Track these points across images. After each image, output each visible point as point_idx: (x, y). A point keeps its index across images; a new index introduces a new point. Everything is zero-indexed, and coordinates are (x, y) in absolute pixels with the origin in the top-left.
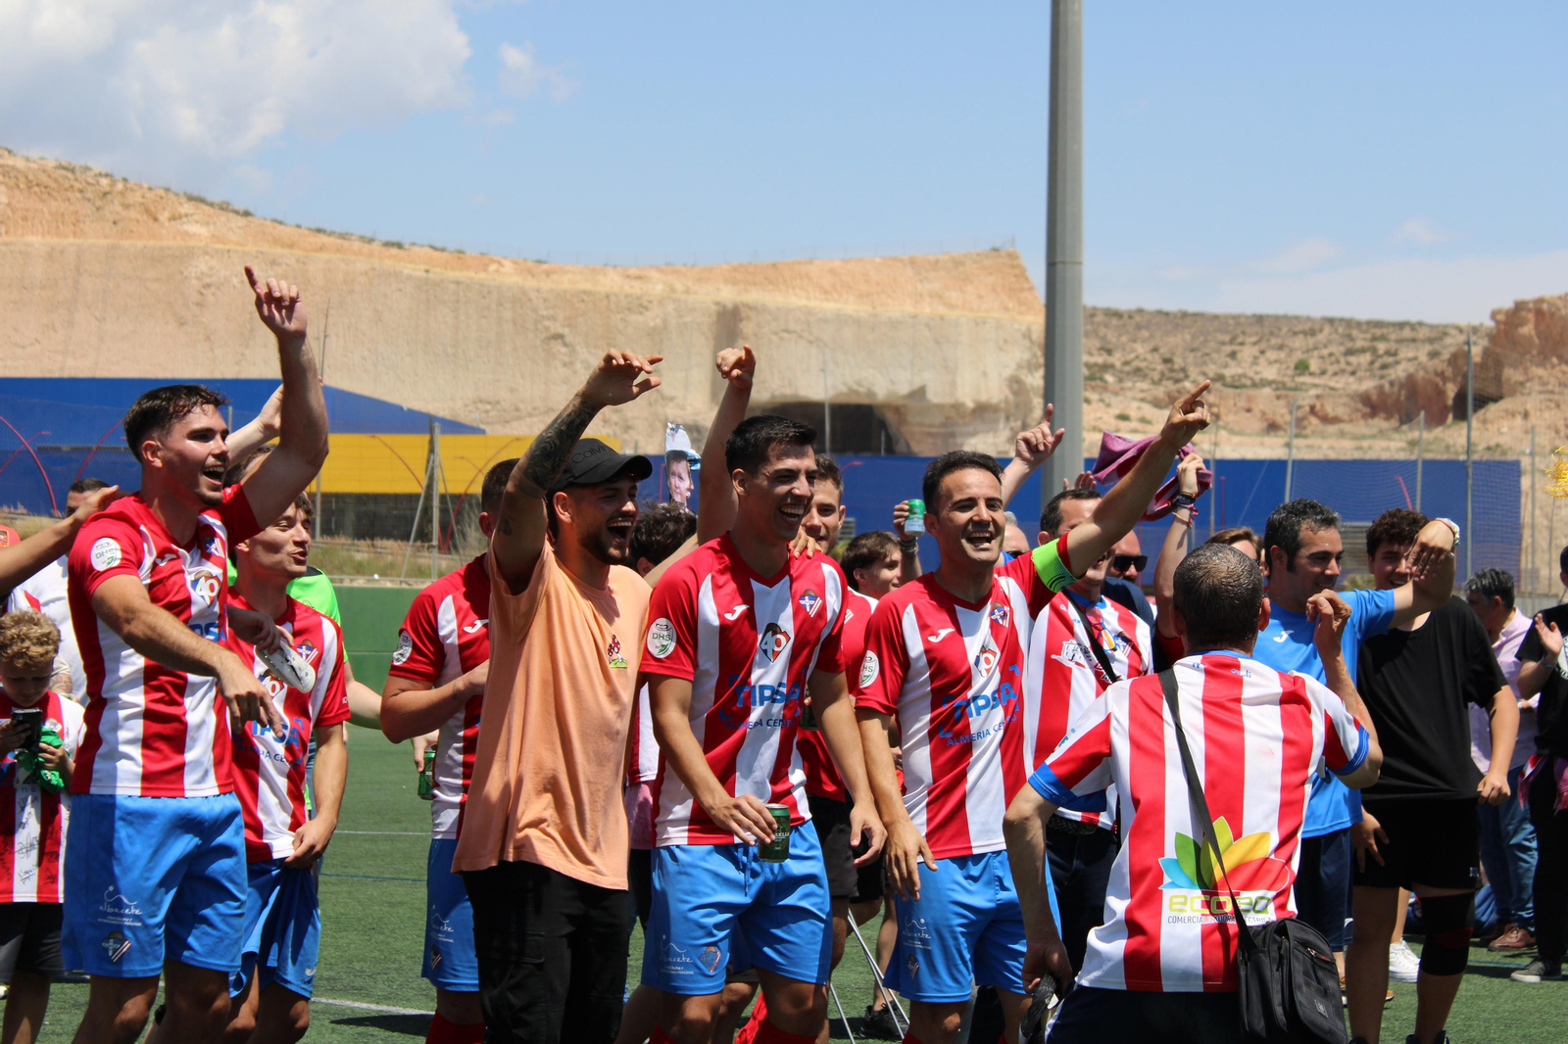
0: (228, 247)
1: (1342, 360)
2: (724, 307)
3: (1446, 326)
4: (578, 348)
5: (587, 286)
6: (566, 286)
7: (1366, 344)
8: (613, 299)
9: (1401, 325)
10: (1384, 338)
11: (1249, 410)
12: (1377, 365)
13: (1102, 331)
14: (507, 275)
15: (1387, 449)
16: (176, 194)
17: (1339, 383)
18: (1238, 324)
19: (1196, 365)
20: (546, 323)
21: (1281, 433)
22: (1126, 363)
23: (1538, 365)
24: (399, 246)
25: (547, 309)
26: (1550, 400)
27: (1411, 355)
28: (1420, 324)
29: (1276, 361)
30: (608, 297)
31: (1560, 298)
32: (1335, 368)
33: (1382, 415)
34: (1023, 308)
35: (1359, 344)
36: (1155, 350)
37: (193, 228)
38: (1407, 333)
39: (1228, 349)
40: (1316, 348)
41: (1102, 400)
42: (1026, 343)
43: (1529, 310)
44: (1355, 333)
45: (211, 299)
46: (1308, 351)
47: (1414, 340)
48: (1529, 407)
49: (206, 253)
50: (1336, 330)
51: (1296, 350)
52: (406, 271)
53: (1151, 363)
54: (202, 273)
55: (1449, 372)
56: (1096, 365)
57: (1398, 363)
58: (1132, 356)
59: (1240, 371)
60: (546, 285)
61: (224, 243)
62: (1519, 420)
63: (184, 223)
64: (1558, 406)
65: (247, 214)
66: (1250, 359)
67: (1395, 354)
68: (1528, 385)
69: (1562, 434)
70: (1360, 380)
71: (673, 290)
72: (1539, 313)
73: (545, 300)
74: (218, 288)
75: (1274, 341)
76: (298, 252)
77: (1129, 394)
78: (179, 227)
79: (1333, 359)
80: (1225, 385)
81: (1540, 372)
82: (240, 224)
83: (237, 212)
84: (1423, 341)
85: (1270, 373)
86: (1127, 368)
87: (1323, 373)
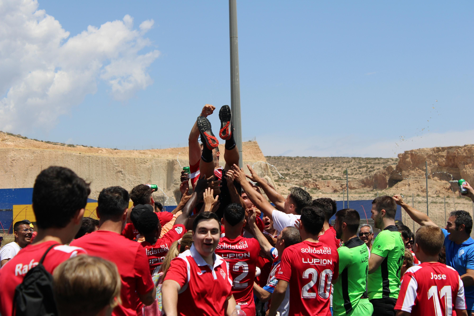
0: (20, 148)
1: (358, 170)
2: (170, 161)
3: (388, 159)
4: (126, 175)
5: (128, 156)
6: (122, 156)
7: (365, 165)
8: (136, 160)
9: (375, 159)
10: (370, 163)
11: (328, 186)
12: (368, 171)
13: (286, 164)
14: (104, 154)
15: (369, 196)
16: (4, 133)
17: (357, 177)
18: (327, 160)
19: (314, 173)
20: (116, 168)
21: (338, 193)
22: (293, 173)
23: (412, 170)
24: (73, 146)
25: (116, 163)
26: (416, 180)
27: (378, 168)
28: (381, 158)
29: (338, 171)
30: (135, 159)
31: (418, 150)
32: (356, 172)
33: (368, 186)
34: (259, 158)
35: (363, 165)
36: (302, 169)
37: (9, 143)
38: (377, 161)
39: (324, 168)
40: (350, 167)
41: (284, 185)
42: (260, 168)
43: (409, 154)
44: (361, 162)
45: (15, 164)
46: (348, 167)
47: (379, 163)
48: (410, 182)
49: (13, 150)
50: (356, 161)
51: (344, 167)
52: (73, 154)
53: (301, 173)
54: (12, 157)
55: (387, 173)
56: (284, 174)
57: (374, 170)
58: (295, 171)
59: (328, 174)
60: (116, 156)
61: (19, 147)
62: (407, 187)
63: (6, 141)
64: (418, 182)
65: (26, 138)
66: (330, 171)
67: (373, 168)
68: (410, 176)
69: (420, 190)
70: (363, 176)
71: (154, 156)
72: (412, 154)
73: (116, 161)
74: (17, 161)
75: (337, 165)
76: (41, 149)
77: (293, 183)
78: (5, 143)
79: (355, 169)
80: (322, 179)
81: (413, 172)
82: (23, 141)
83: (23, 138)
84: (382, 164)
85: (336, 175)
86: (294, 175)
87: (352, 174)
